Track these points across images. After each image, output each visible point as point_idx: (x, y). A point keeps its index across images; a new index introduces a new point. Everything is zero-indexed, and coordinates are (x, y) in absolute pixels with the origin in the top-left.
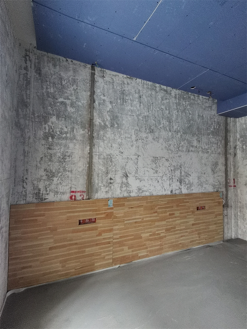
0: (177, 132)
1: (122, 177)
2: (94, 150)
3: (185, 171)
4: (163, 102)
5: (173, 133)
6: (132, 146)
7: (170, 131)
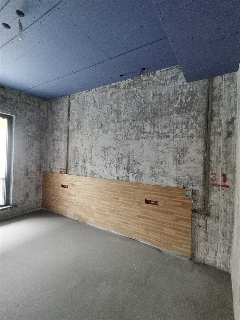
0: (125, 121)
1: (82, 162)
2: (69, 145)
3: (134, 159)
4: (112, 98)
5: (121, 123)
6: (88, 140)
7: (118, 122)
